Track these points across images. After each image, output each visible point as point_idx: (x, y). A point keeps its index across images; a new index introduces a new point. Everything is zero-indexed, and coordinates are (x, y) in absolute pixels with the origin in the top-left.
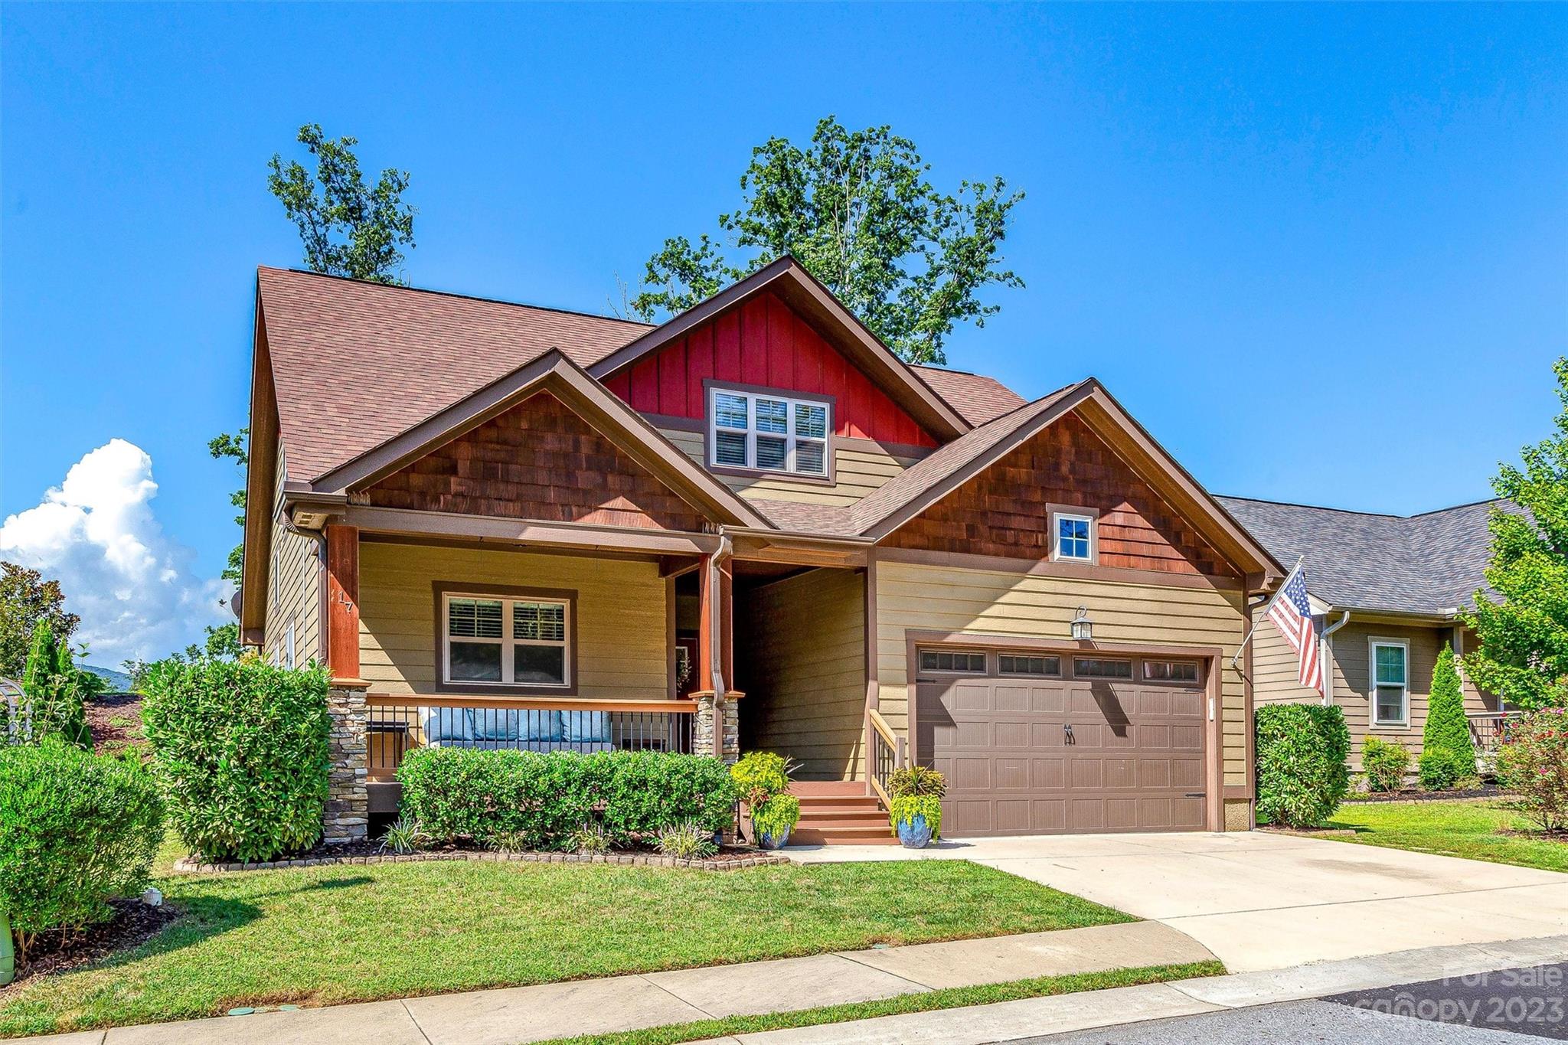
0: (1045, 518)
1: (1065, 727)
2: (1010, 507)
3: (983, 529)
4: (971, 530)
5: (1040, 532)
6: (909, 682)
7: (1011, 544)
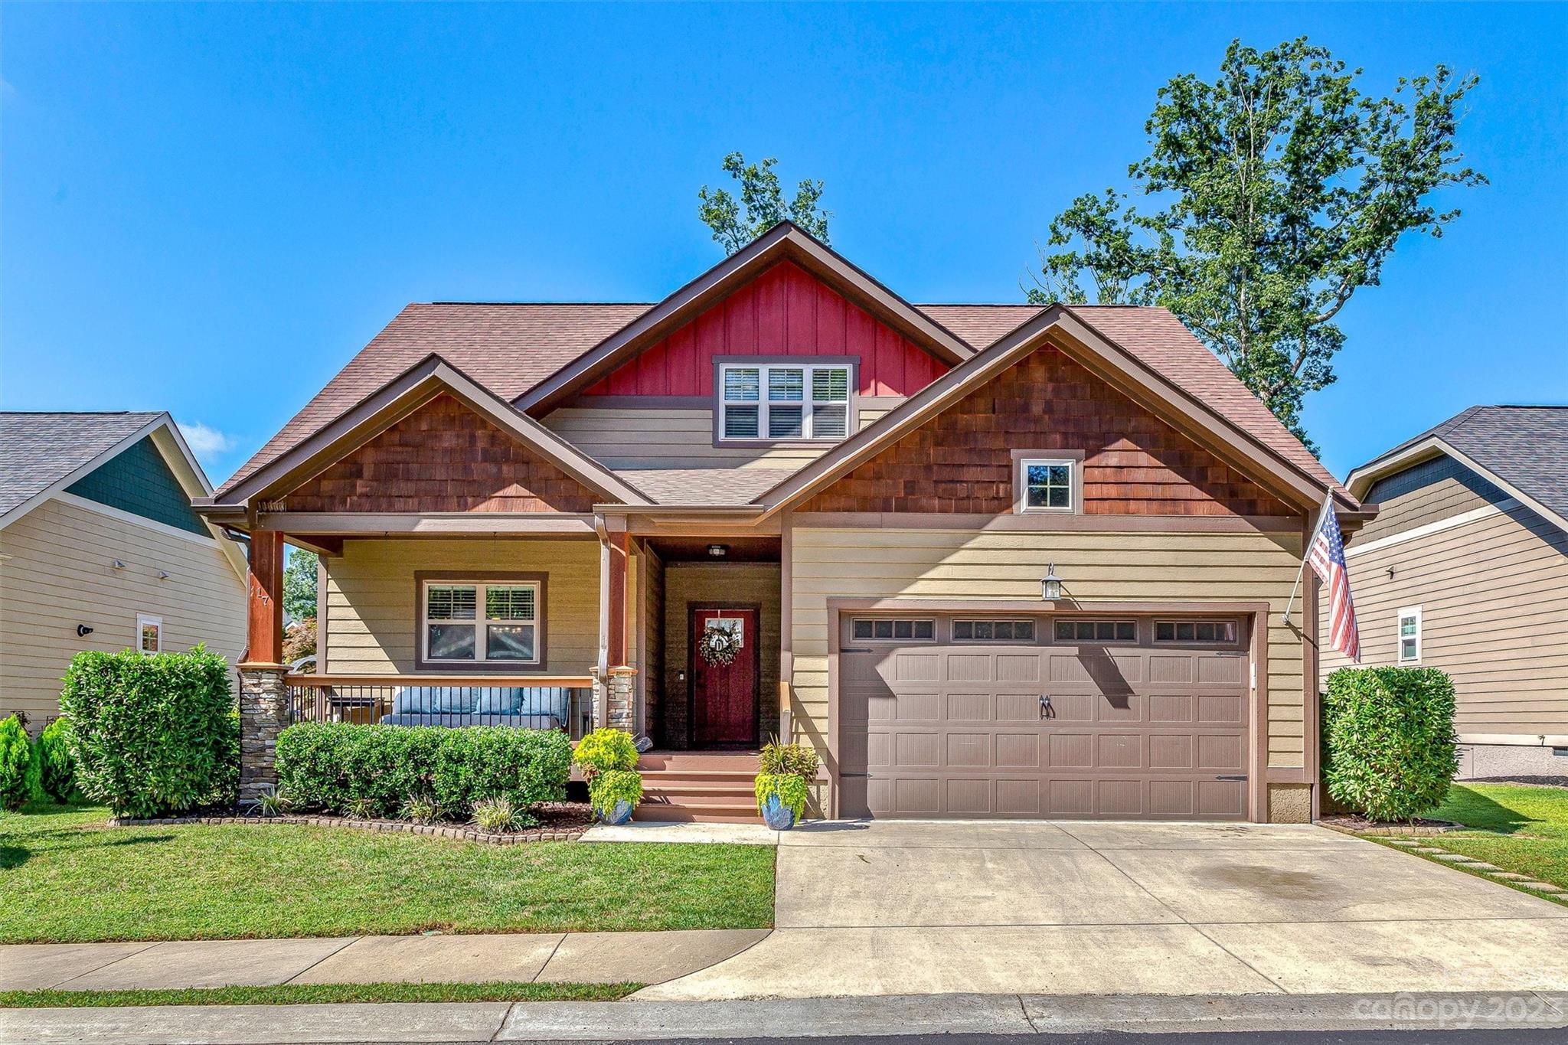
0: (1009, 466)
1: (1041, 699)
2: (960, 458)
3: (925, 485)
4: (911, 487)
5: (1002, 482)
6: (830, 652)
7: (963, 499)
